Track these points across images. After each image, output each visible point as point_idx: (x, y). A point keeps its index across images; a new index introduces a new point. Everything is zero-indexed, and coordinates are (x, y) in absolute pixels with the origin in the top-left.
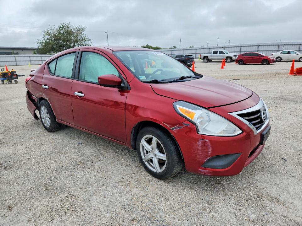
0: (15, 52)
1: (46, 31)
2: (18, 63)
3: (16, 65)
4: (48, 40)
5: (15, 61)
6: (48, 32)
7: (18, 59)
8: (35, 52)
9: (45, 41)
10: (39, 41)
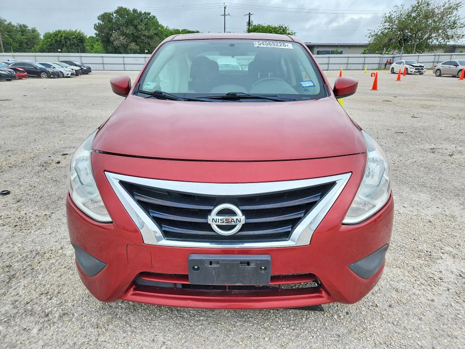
0: (340, 50)
1: (387, 15)
2: (331, 67)
3: (327, 70)
4: (386, 31)
5: (328, 64)
6: (389, 17)
7: (332, 61)
8: (365, 51)
9: (382, 33)
10: (373, 34)
